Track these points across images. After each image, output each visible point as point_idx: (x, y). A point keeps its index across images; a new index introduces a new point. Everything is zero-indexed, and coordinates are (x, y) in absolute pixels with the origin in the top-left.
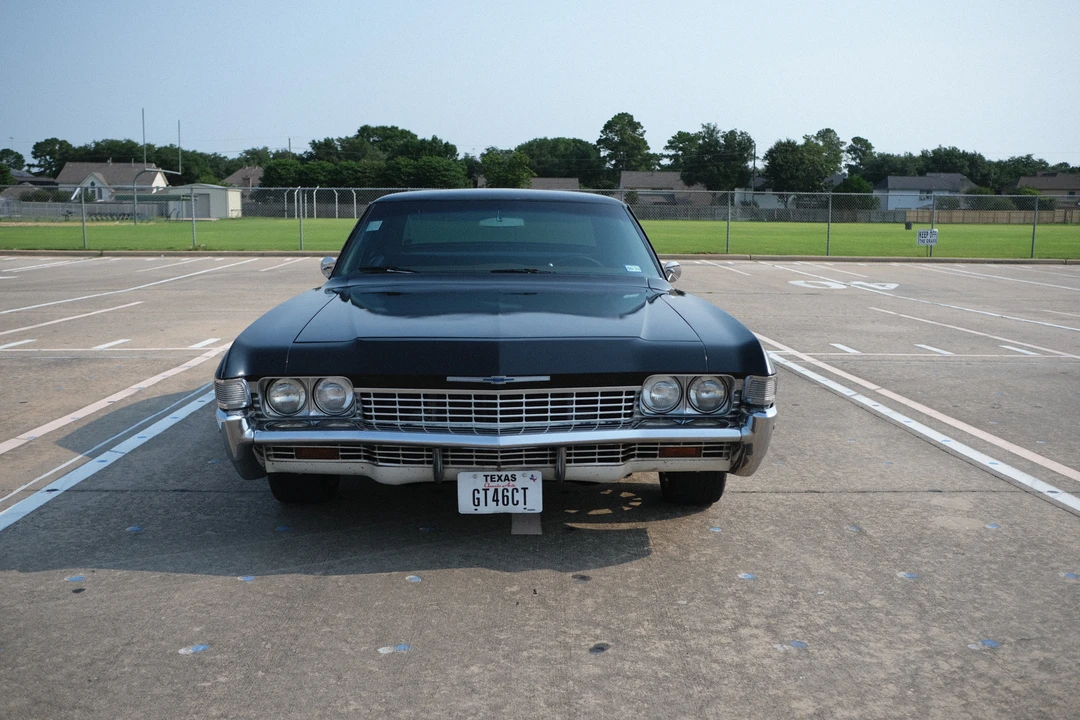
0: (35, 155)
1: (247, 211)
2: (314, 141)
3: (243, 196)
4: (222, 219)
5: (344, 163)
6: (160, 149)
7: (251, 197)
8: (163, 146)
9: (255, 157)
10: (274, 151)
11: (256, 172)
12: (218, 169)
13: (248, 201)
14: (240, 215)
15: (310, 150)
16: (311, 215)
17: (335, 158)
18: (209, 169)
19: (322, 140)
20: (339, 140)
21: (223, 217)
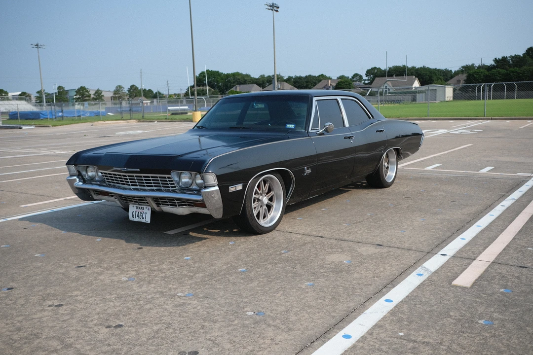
0: (367, 75)
1: (456, 97)
2: (496, 59)
3: (454, 90)
4: (441, 102)
5: (512, 69)
6: (418, 68)
7: (460, 90)
8: (420, 67)
9: (466, 69)
10: (477, 66)
11: (464, 77)
12: (444, 76)
13: (457, 92)
14: (451, 99)
15: (493, 63)
16: (490, 98)
17: (507, 67)
18: (441, 77)
19: (501, 58)
20: (511, 57)
21: (442, 100)
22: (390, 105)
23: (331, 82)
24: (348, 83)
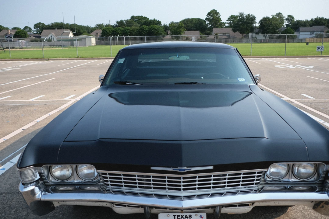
0: (35, 28)
1: (97, 43)
2: (117, 21)
3: (96, 39)
4: (90, 46)
5: (126, 28)
6: (71, 25)
9: (99, 26)
10: (105, 25)
11: (100, 31)
12: (88, 31)
13: (97, 40)
14: (95, 45)
15: (116, 24)
16: (117, 44)
17: (124, 26)
18: (86, 31)
19: (120, 21)
20: (125, 20)
21: (90, 45)
22: (57, 48)
23: (10, 32)
24: (24, 33)
